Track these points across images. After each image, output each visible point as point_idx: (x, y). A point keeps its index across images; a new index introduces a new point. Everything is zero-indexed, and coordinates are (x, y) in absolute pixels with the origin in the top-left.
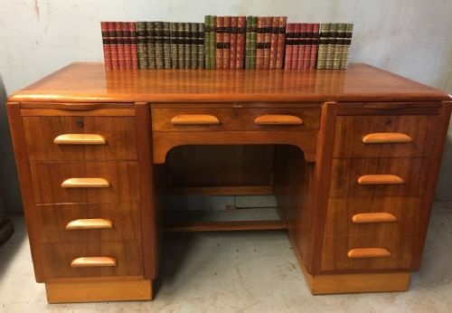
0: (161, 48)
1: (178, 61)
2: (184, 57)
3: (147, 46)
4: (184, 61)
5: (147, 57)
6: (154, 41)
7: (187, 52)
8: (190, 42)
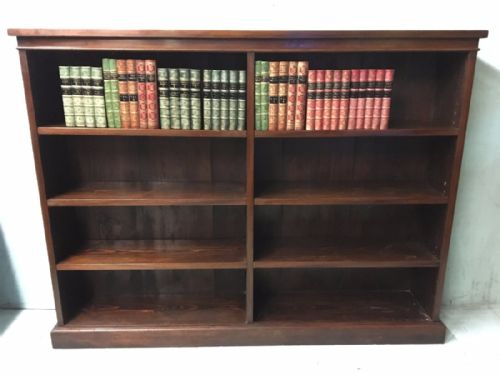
0: (187, 103)
1: (211, 120)
2: (220, 115)
3: (170, 100)
4: (220, 120)
5: (170, 115)
6: (179, 94)
7: (224, 109)
8: (228, 96)
